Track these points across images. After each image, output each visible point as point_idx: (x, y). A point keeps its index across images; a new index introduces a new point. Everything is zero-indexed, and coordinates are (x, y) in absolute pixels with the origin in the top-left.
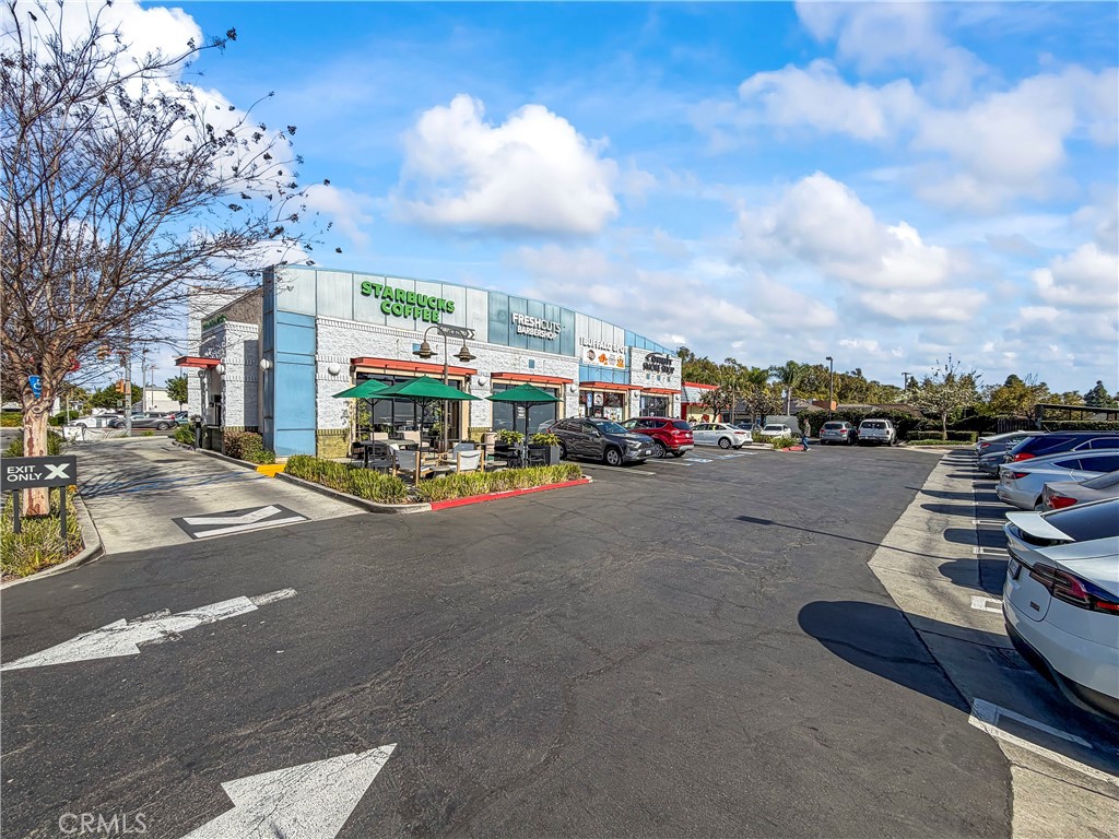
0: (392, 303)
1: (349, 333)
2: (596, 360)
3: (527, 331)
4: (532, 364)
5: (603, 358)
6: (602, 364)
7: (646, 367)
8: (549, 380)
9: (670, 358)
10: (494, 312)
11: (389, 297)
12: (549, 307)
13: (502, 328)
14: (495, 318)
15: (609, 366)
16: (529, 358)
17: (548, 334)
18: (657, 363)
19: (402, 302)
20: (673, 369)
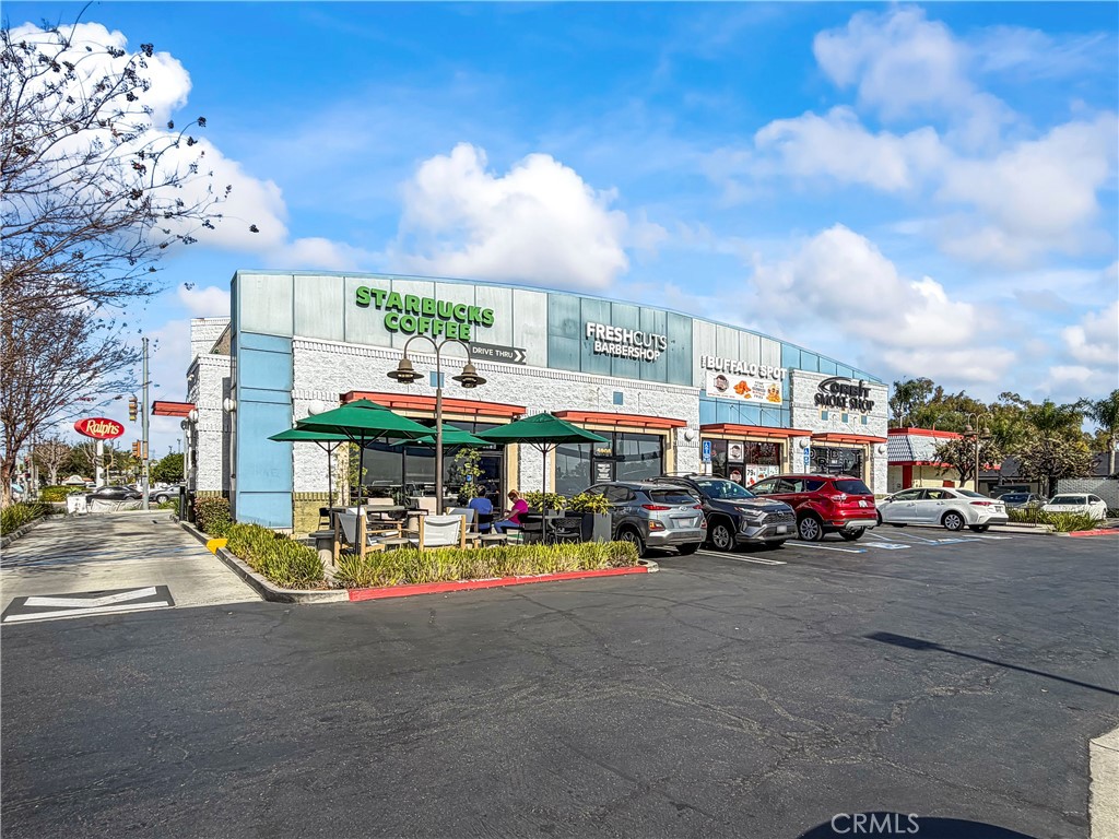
0: (400, 316)
1: (337, 360)
2: (731, 392)
3: (611, 349)
4: (618, 399)
5: (742, 388)
6: (741, 398)
7: (820, 400)
8: (647, 422)
9: (866, 385)
10: (557, 322)
11: (395, 307)
12: (647, 312)
13: (571, 345)
14: (559, 331)
15: (754, 399)
16: (615, 389)
17: (646, 353)
18: (842, 394)
19: (416, 313)
20: (870, 405)
